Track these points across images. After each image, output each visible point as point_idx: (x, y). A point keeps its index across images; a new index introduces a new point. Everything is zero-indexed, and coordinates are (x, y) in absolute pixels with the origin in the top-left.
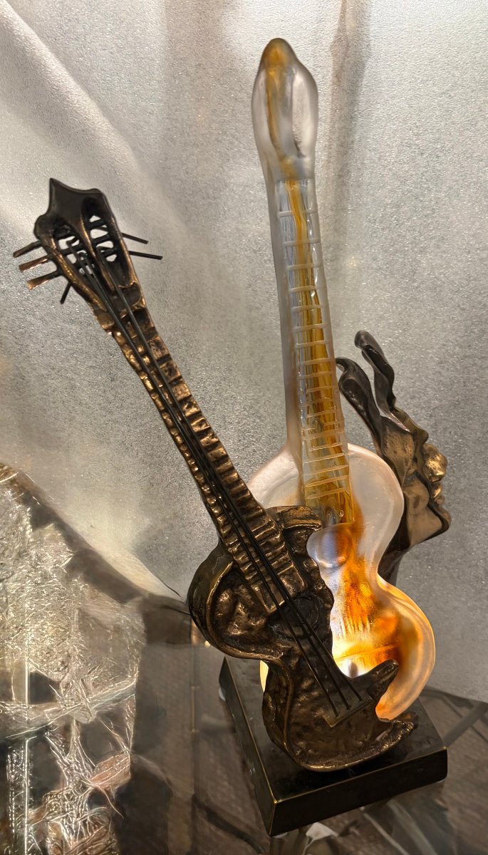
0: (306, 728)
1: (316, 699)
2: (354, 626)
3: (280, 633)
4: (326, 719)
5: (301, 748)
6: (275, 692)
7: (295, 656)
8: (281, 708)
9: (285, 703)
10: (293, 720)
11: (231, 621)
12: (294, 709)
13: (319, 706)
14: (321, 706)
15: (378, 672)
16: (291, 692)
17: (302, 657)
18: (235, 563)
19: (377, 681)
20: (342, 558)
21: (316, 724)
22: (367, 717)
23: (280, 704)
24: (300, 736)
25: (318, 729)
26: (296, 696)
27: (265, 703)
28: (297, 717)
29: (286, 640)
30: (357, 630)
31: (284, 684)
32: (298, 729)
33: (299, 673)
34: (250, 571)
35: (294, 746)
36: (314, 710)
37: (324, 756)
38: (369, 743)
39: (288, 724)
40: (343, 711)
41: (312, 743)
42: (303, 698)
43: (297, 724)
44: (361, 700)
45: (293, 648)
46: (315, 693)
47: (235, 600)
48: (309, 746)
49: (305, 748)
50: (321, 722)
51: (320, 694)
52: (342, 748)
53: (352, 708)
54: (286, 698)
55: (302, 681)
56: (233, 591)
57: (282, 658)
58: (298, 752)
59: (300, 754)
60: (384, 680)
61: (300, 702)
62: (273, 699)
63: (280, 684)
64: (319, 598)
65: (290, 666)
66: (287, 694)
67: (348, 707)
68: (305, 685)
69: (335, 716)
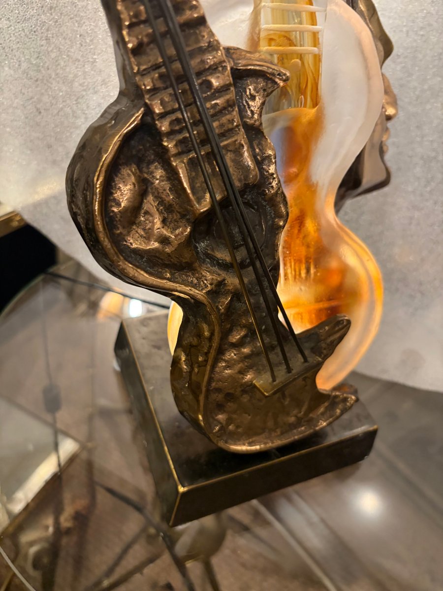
0: (230, 397)
1: (248, 357)
2: (295, 271)
3: (207, 255)
4: (257, 384)
5: (221, 423)
6: (191, 346)
7: (227, 293)
8: (199, 366)
9: (206, 361)
10: (213, 384)
11: (133, 223)
12: (217, 369)
13: (250, 367)
14: (252, 368)
15: (327, 328)
16: (215, 345)
17: (237, 296)
18: (149, 111)
19: (324, 340)
20: (294, 170)
21: (244, 391)
22: (306, 386)
23: (198, 362)
24: (220, 407)
25: (245, 399)
26: (221, 352)
27: (175, 362)
28: (220, 380)
29: (216, 269)
30: (297, 277)
31: (207, 334)
32: (220, 397)
33: (229, 319)
34: (171, 133)
35: (211, 420)
36: (242, 372)
37: (249, 434)
38: (302, 419)
39: (208, 391)
40: (281, 374)
41: (235, 416)
42: (231, 355)
43: (218, 390)
44: (306, 360)
45: (224, 280)
46: (246, 350)
47: (144, 188)
48: (230, 421)
49: (224, 423)
50: (250, 388)
51: (252, 351)
52: (270, 424)
53: (293, 372)
54: (207, 354)
55: (230, 331)
56: (141, 171)
57: (208, 293)
58: (217, 428)
59: (219, 430)
60: (332, 338)
61: (225, 361)
62: (187, 355)
63: (199, 335)
64: (268, 209)
65: (217, 307)
66: (210, 347)
67: (289, 370)
68: (236, 337)
69: (271, 380)
